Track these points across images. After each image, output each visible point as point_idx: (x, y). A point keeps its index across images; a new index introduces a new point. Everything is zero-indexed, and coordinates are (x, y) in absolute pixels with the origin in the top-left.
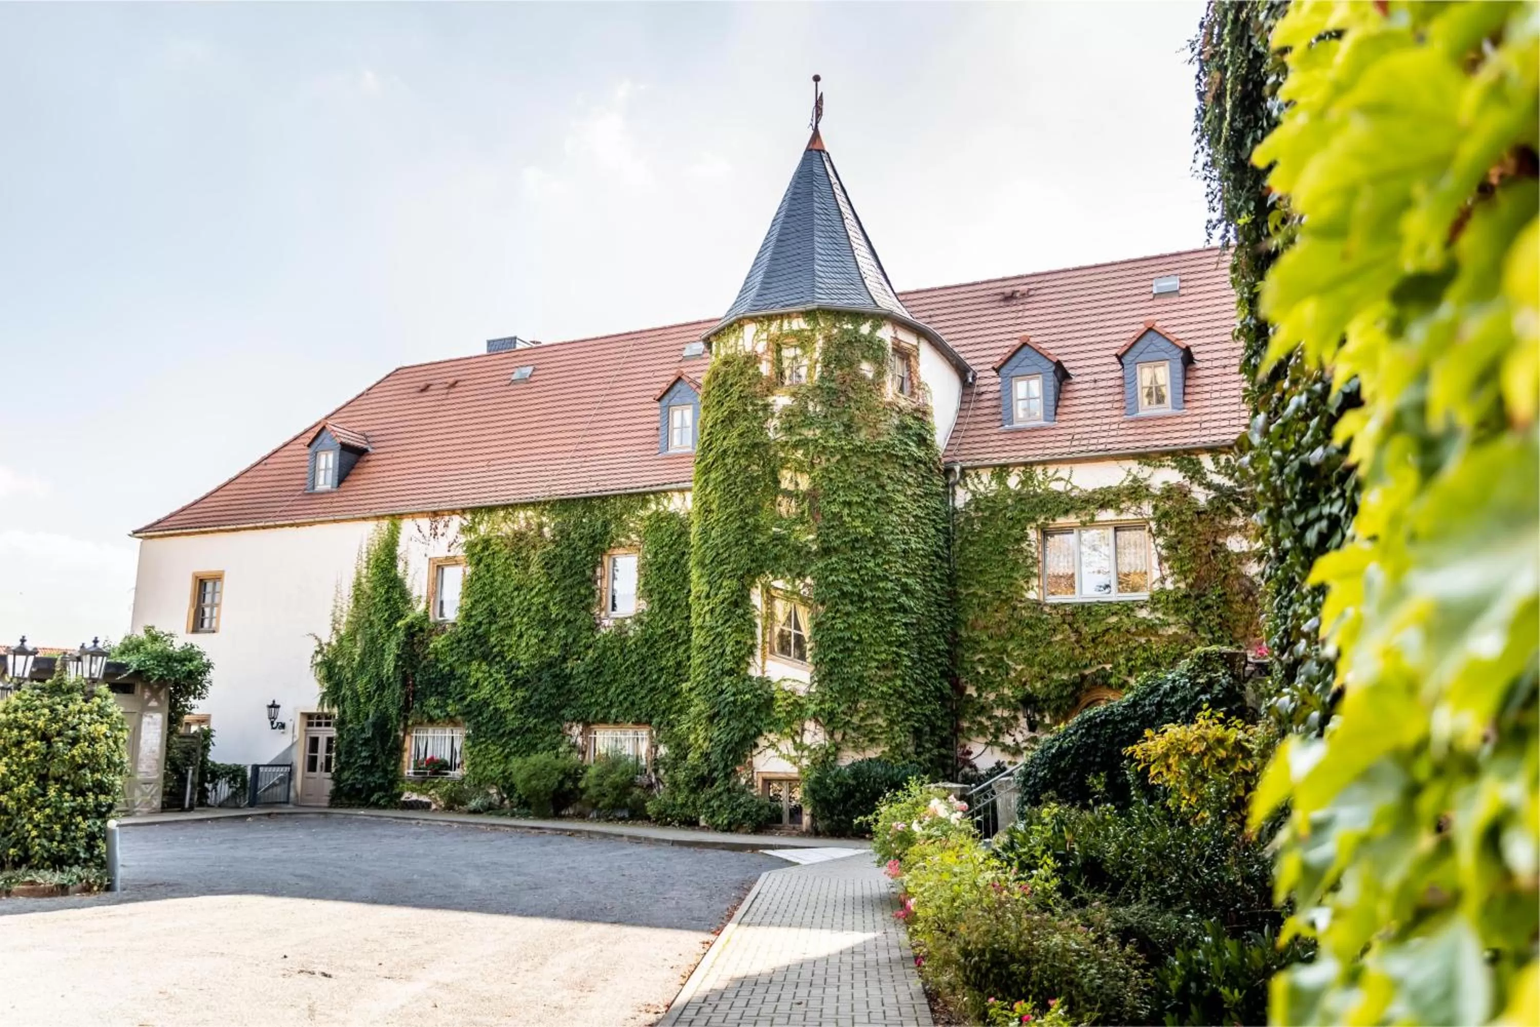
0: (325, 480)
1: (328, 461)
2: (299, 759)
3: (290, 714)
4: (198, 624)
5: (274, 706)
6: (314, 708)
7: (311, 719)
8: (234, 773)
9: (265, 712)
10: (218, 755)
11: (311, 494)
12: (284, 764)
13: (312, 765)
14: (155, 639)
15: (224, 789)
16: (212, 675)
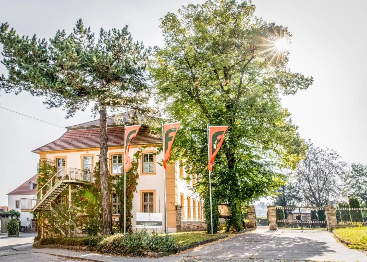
0: (32, 188)
1: (32, 186)
2: (31, 225)
3: (30, 219)
4: (17, 207)
5: (28, 218)
6: (33, 218)
7: (32, 220)
8: (24, 227)
9: (27, 219)
10: (22, 225)
11: (30, 190)
12: (30, 226)
13: (33, 226)
14: (14, 210)
15: (23, 229)
16: (21, 215)
